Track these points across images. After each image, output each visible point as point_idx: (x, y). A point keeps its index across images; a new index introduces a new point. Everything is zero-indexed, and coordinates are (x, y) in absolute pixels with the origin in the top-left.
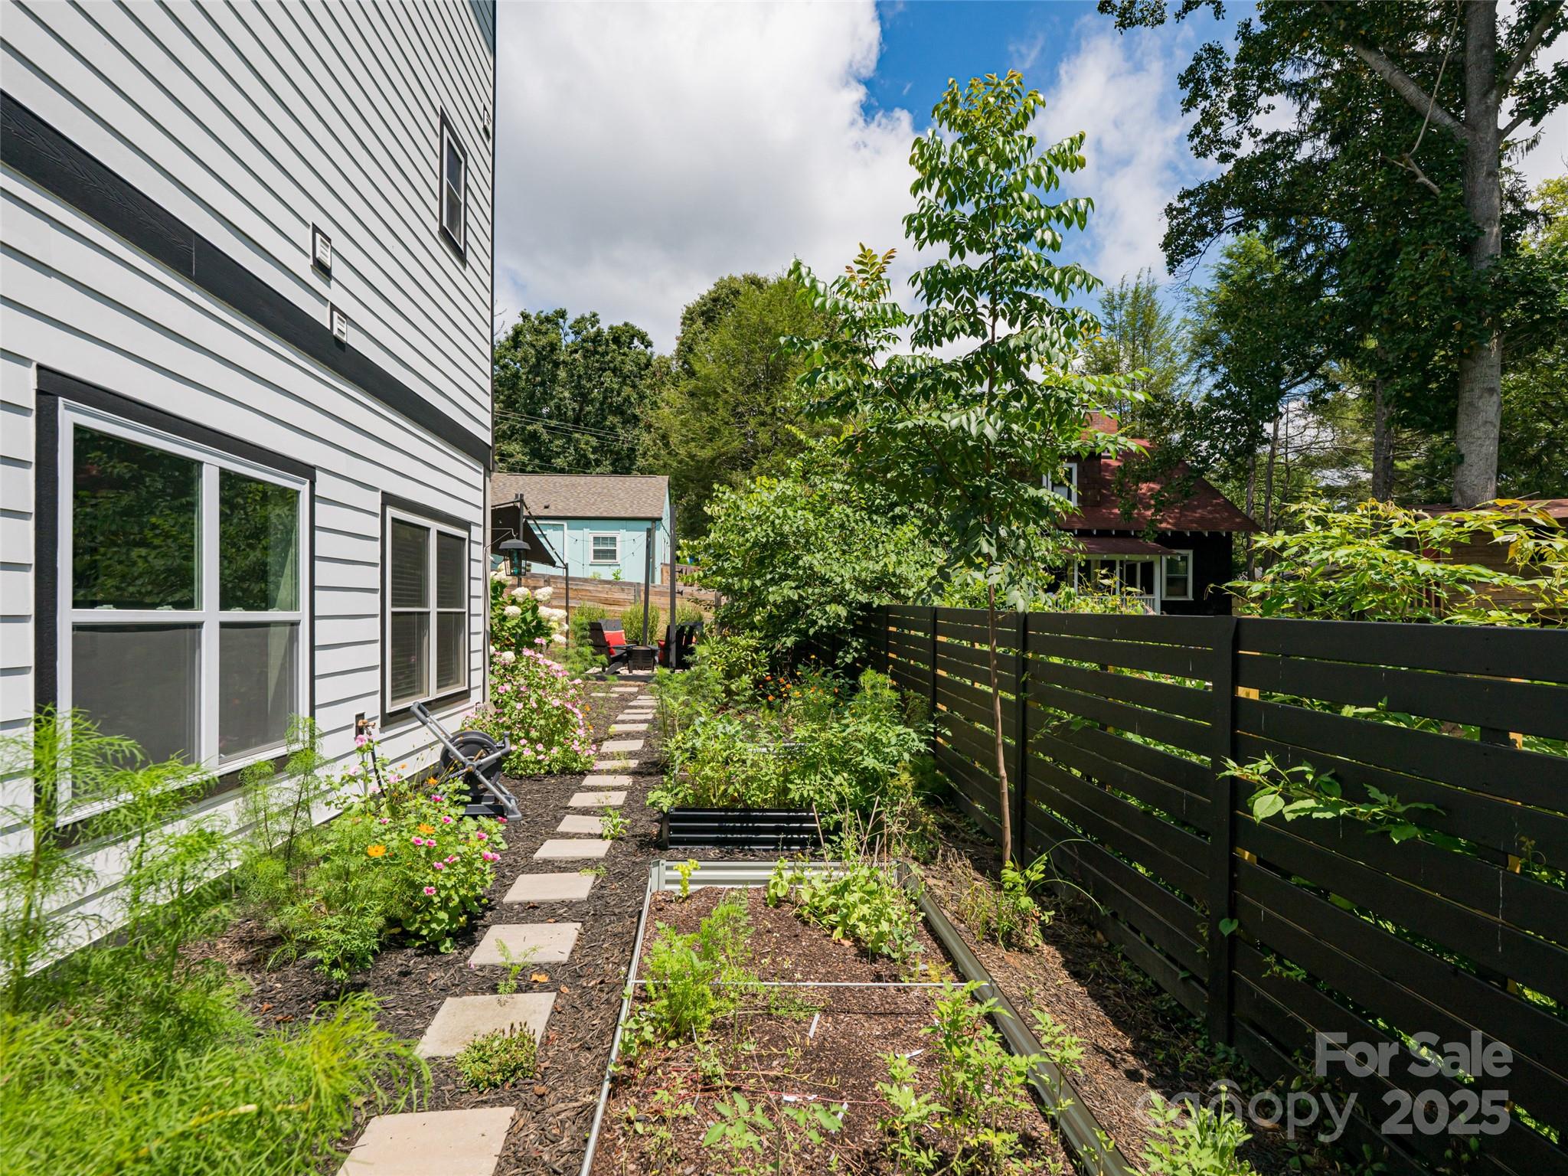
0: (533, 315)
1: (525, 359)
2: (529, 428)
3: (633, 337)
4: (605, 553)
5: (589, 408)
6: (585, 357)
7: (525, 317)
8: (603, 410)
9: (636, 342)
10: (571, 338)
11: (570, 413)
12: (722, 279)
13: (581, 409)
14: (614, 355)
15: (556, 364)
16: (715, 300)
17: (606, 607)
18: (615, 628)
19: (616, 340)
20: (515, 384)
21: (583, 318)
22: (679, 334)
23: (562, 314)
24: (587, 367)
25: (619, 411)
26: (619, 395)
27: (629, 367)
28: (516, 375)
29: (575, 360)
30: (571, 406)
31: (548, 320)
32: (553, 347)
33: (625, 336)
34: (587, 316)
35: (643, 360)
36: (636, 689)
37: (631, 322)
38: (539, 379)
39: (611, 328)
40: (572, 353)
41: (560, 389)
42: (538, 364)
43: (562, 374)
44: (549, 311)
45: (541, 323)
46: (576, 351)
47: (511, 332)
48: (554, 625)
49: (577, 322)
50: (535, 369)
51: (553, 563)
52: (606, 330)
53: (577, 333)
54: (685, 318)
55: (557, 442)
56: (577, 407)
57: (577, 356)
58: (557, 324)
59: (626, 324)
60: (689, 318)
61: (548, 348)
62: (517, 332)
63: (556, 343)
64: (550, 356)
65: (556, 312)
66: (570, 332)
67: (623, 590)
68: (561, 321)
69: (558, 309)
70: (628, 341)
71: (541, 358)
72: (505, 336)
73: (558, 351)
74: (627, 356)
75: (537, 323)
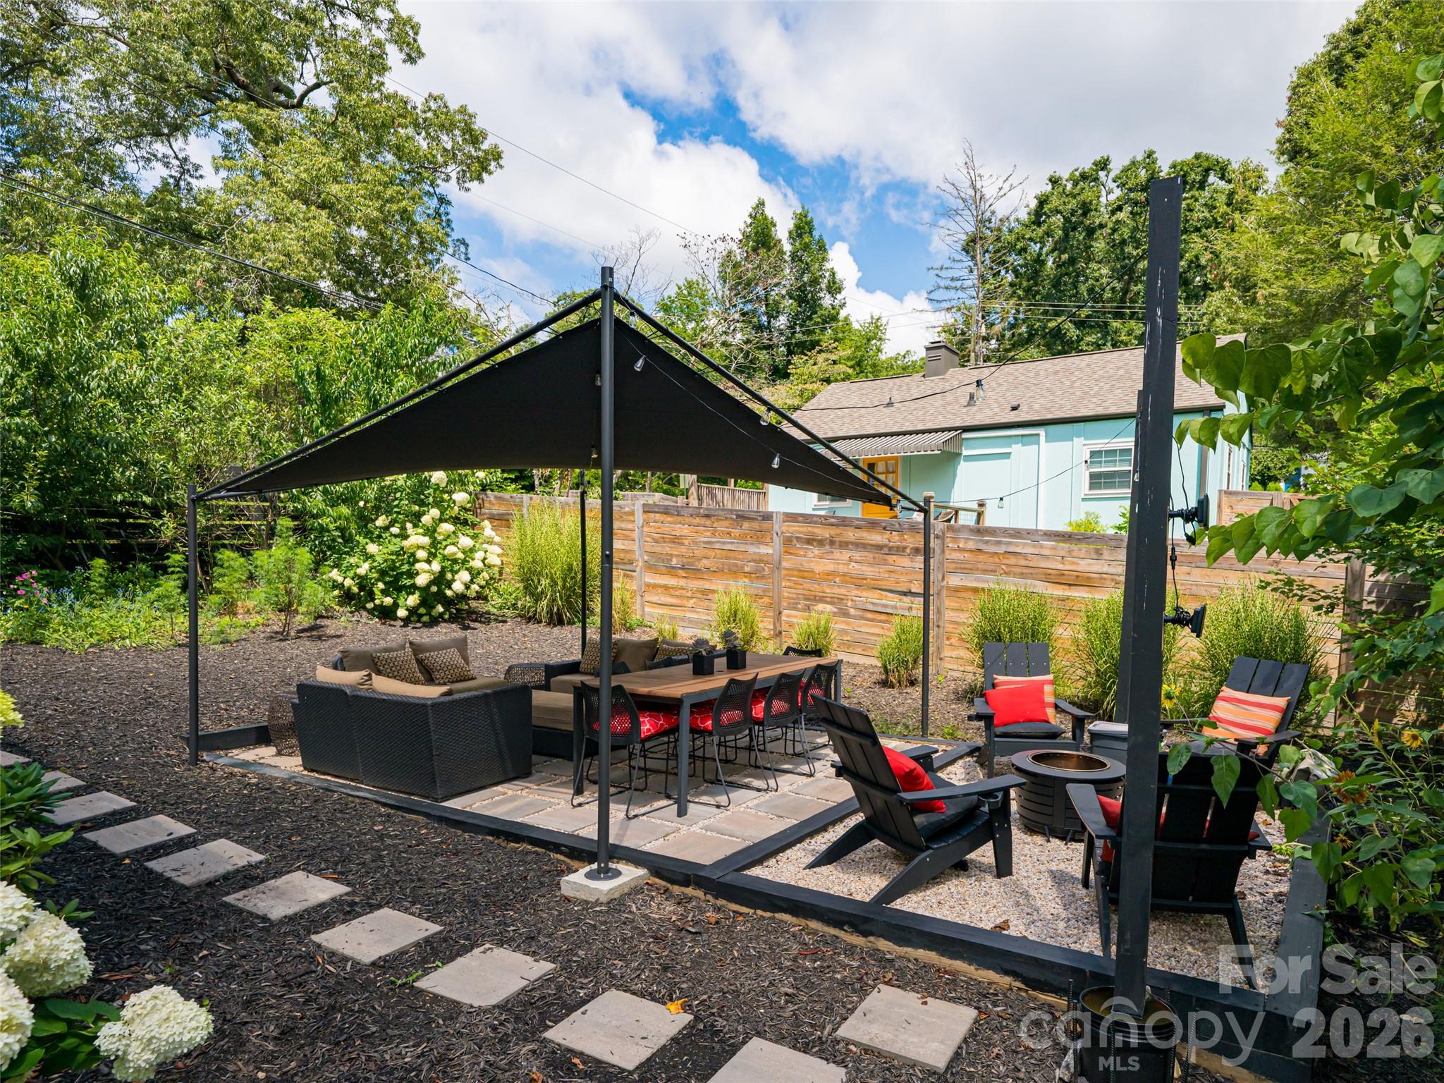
0: (1066, 176)
1: (1049, 234)
2: (1051, 325)
3: (1207, 171)
4: (1112, 477)
6: (1133, 215)
7: (1054, 181)
9: (1212, 178)
10: (1115, 192)
11: (1108, 295)
13: (1126, 291)
15: (1091, 232)
16: (1356, 31)
20: (1038, 272)
21: (1133, 163)
24: (1134, 229)
27: (1201, 215)
29: (1118, 222)
30: (1109, 286)
31: (1084, 177)
32: (1086, 208)
33: (1196, 173)
34: (1140, 158)
35: (1222, 198)
37: (1205, 151)
39: (1173, 165)
40: (1113, 212)
41: (1096, 265)
42: (1065, 238)
43: (1099, 244)
44: (1087, 165)
45: (1076, 184)
46: (1120, 208)
47: (1034, 204)
49: (1125, 170)
50: (1060, 247)
52: (1166, 168)
53: (1123, 186)
54: (1295, 88)
55: (1089, 339)
56: (1119, 286)
57: (1121, 216)
58: (1096, 179)
59: (1197, 157)
60: (1301, 86)
61: (1080, 212)
62: (1042, 201)
63: (1091, 203)
64: (1082, 222)
65: (1095, 164)
66: (1114, 185)
67: (1099, 553)
68: (1102, 174)
69: (1098, 158)
70: (1198, 178)
71: (1069, 227)
72: (1027, 210)
73: (1093, 213)
74: (1196, 200)
75: (1069, 186)
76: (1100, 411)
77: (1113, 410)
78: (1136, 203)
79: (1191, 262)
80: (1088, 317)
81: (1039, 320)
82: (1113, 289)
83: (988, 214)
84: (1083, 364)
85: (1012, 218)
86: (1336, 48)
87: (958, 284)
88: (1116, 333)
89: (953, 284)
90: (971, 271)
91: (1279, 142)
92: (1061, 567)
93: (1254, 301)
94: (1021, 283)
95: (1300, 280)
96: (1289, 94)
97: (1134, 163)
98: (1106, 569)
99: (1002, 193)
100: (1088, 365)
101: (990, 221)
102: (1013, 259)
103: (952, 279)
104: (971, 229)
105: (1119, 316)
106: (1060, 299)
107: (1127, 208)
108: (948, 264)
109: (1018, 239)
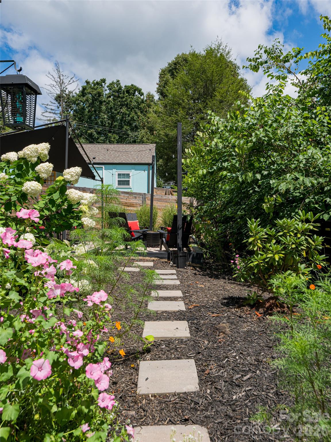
0: (91, 82)
1: (87, 100)
2: (89, 132)
3: (135, 90)
4: (124, 182)
5: (116, 123)
6: (114, 100)
7: (88, 82)
8: (121, 123)
9: (137, 93)
10: (108, 92)
11: (107, 125)
12: (178, 55)
13: (112, 124)
14: (127, 98)
15: (101, 103)
16: (175, 64)
17: (126, 208)
18: (132, 219)
19: (128, 92)
20: (83, 113)
22: (158, 82)
23: (104, 81)
24: (114, 104)
25: (129, 124)
26: (129, 116)
27: (134, 104)
28: (83, 109)
29: (109, 101)
30: (107, 122)
31: (97, 83)
32: (100, 94)
33: (132, 90)
34: (115, 81)
35: (140, 100)
36: (151, 264)
37: (134, 84)
38: (93, 109)
39: (126, 86)
40: (108, 97)
41: (103, 114)
42: (93, 103)
43: (104, 108)
44: (98, 80)
45: (95, 85)
46: (110, 97)
47: (81, 89)
48: (84, 208)
49: (111, 84)
50: (92, 105)
51: (93, 177)
52: (123, 87)
53: (110, 89)
54: (161, 75)
56: (110, 122)
57: (110, 99)
58: (102, 85)
59: (132, 85)
60: (162, 75)
61: (97, 95)
62: (84, 89)
63: (101, 93)
64: (98, 99)
65: (101, 80)
66: (107, 89)
67: (135, 197)
68: (103, 84)
69: (102, 79)
70: (133, 92)
71: (94, 99)
72: (79, 90)
73: (102, 97)
74: (133, 99)
75: (93, 85)
76: (120, 162)
77: (124, 162)
78: (115, 96)
79: (132, 118)
80: (101, 131)
81: (85, 130)
82: (109, 123)
83: (65, 89)
84: (112, 147)
85: (74, 92)
86: (171, 67)
87: (54, 111)
88: (110, 137)
89: (52, 111)
90: (58, 108)
91: (157, 89)
92: (126, 201)
93: (153, 134)
94: (78, 116)
95: (167, 131)
96: (159, 76)
97: (113, 83)
98: (137, 202)
99: (70, 83)
100: (114, 148)
101: (65, 91)
102: (74, 107)
103: (51, 109)
104: (59, 93)
105: (110, 132)
106: (91, 123)
107: (112, 97)
108: (50, 104)
109: (76, 100)
